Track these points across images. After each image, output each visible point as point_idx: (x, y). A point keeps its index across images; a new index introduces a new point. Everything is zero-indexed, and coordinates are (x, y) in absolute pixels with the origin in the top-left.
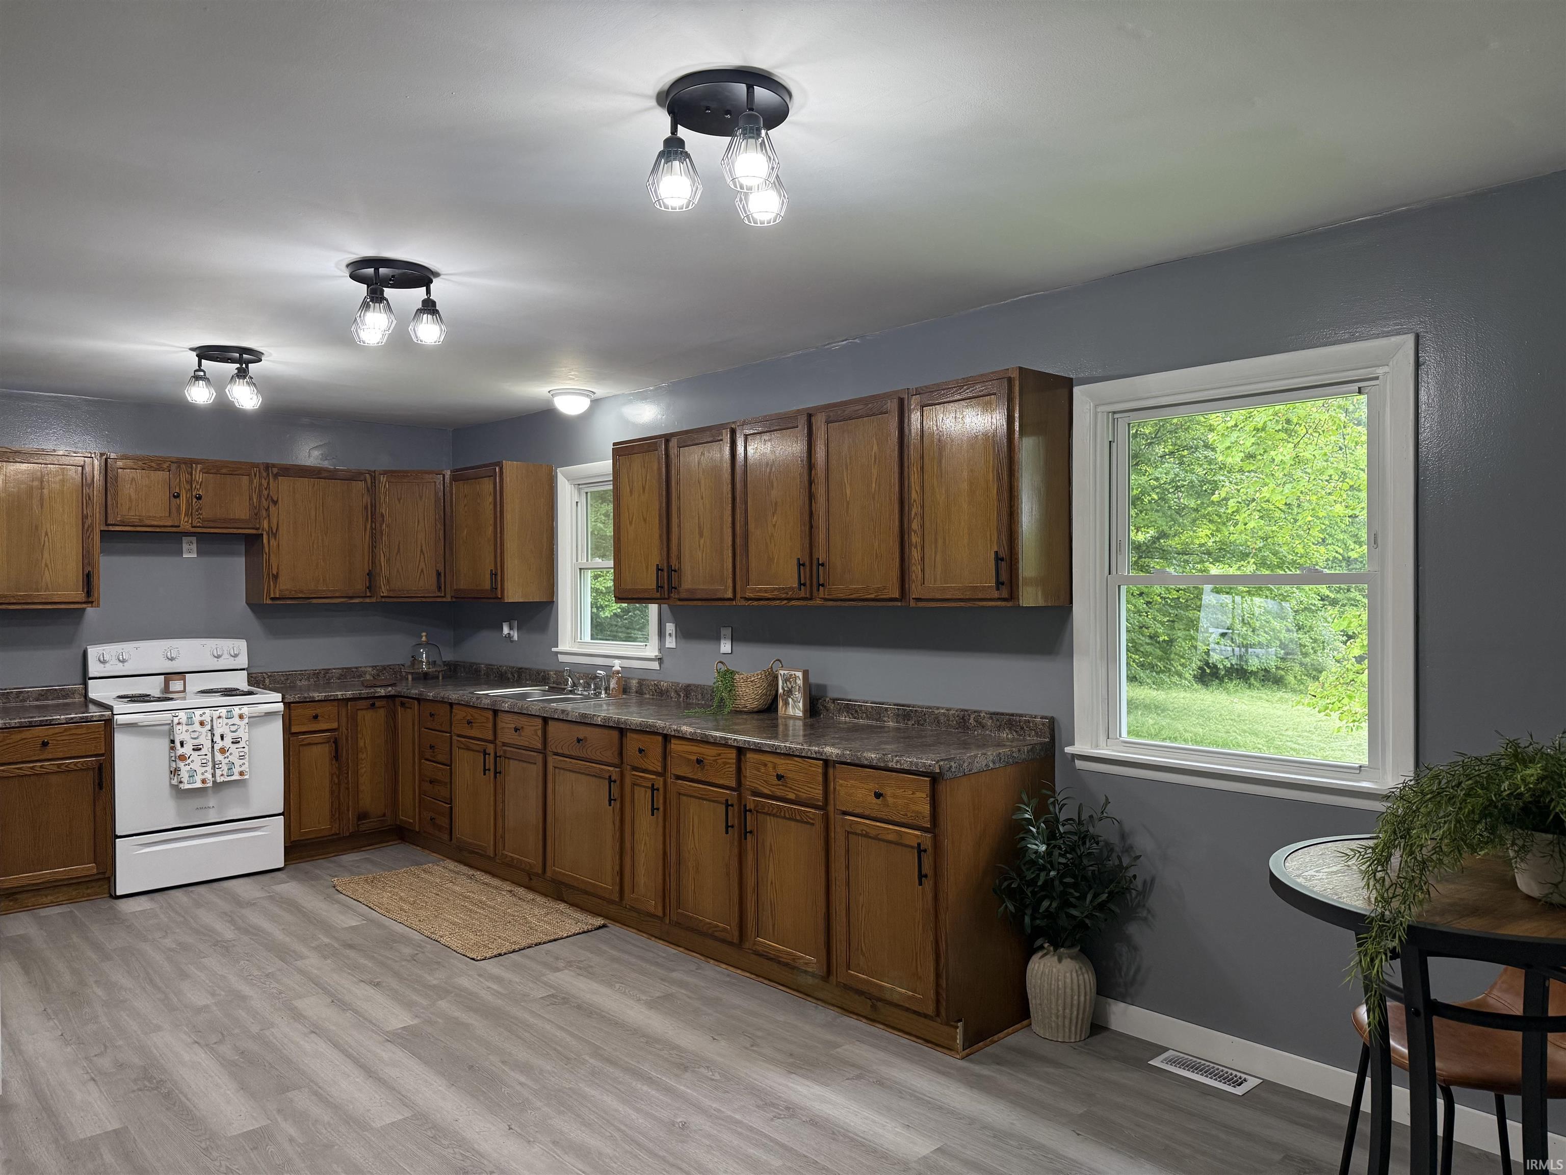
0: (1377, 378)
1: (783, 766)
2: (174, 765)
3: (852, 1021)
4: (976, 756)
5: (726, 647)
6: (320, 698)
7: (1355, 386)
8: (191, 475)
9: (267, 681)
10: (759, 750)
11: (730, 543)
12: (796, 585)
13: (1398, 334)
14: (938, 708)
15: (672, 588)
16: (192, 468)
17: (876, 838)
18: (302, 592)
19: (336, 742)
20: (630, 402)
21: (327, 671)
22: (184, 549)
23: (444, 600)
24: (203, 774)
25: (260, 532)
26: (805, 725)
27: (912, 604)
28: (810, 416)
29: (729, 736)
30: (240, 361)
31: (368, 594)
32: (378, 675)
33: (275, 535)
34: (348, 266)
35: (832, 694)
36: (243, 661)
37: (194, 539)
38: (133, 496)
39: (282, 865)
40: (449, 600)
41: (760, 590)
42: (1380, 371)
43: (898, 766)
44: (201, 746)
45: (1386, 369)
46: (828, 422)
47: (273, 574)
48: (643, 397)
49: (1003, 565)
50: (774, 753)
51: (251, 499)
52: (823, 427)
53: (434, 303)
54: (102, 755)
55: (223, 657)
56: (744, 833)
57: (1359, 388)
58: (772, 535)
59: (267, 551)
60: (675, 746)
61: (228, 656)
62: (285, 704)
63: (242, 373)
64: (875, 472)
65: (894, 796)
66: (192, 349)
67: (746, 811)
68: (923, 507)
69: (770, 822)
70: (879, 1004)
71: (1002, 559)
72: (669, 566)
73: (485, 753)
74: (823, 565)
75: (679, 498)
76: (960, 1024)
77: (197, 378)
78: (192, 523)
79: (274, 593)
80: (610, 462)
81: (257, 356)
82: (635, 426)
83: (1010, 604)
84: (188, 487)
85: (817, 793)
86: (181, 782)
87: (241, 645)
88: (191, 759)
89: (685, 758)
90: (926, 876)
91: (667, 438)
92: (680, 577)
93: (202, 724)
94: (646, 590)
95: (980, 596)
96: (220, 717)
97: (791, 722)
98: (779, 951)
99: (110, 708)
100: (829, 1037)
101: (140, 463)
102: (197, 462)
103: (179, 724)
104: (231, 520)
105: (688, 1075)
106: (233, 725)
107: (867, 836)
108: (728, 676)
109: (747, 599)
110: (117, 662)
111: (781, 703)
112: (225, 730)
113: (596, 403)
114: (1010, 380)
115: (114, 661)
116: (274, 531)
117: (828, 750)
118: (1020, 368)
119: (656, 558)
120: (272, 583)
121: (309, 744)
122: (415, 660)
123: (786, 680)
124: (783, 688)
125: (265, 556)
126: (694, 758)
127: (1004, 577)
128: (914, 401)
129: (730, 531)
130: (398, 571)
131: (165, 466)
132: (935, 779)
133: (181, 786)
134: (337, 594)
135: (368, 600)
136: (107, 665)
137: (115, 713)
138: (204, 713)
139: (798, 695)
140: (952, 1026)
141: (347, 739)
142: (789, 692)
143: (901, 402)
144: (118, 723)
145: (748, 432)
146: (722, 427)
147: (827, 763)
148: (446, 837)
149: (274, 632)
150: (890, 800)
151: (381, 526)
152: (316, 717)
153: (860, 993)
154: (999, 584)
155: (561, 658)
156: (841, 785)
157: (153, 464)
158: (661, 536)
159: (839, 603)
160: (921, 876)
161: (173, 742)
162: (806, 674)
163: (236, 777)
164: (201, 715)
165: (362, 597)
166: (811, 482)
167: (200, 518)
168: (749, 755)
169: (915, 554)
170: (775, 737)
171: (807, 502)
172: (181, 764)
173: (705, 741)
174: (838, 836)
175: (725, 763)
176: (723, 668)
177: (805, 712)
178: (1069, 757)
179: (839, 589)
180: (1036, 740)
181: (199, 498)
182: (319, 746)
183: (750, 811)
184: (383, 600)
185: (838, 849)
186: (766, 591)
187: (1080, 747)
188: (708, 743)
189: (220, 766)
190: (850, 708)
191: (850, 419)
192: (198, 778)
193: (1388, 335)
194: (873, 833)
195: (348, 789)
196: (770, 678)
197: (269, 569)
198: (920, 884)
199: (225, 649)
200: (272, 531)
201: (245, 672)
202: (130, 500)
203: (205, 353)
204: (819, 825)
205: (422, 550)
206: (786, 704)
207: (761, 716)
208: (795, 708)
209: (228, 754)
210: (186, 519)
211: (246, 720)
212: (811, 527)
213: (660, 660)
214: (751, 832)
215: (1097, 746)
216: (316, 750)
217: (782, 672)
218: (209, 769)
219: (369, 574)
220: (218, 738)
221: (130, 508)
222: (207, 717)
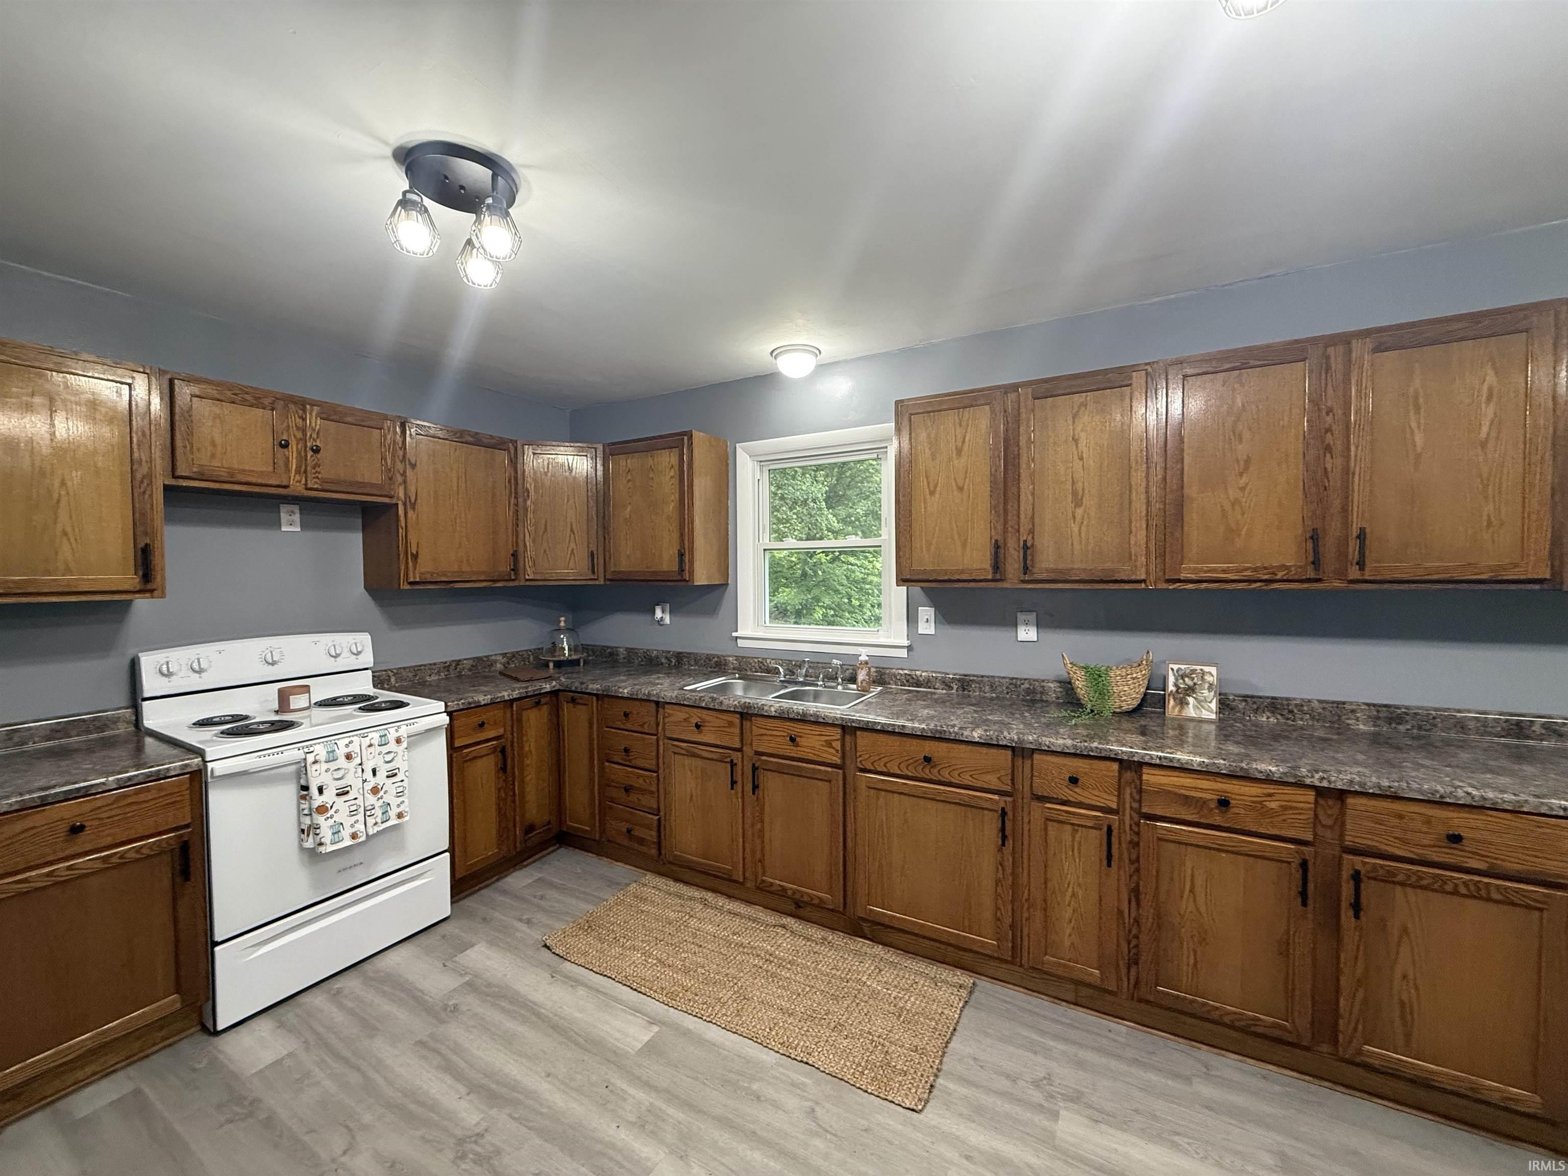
1: (1459, 821)
2: (307, 820)
5: (1025, 634)
6: (485, 702)
8: (304, 420)
16: (304, 410)
18: (445, 575)
19: (503, 751)
22: (283, 521)
23: (597, 583)
24: (352, 826)
25: (394, 501)
31: (513, 577)
33: (413, 507)
36: (367, 659)
37: (296, 509)
38: (218, 440)
39: (447, 912)
40: (602, 582)
44: (349, 788)
47: (412, 554)
51: (383, 458)
54: (187, 826)
55: (342, 656)
59: (403, 525)
60: (1149, 776)
61: (349, 654)
62: (450, 714)
73: (733, 765)
78: (306, 484)
79: (415, 577)
84: (299, 435)
86: (321, 844)
87: (365, 639)
88: (334, 809)
89: (1176, 794)
93: (349, 757)
96: (371, 745)
99: (200, 753)
101: (229, 393)
102: (313, 404)
103: (315, 762)
104: (358, 482)
106: (389, 752)
110: (191, 673)
111: (1172, 703)
112: (378, 762)
115: (185, 671)
116: (413, 500)
120: (410, 564)
121: (475, 758)
122: (555, 647)
123: (1183, 677)
124: (1176, 685)
125: (400, 530)
130: (545, 551)
131: (266, 401)
133: (322, 849)
134: (482, 578)
135: (511, 584)
136: (173, 678)
137: (208, 759)
138: (351, 742)
139: (1207, 694)
141: (512, 745)
142: (1190, 690)
144: (217, 773)
148: (654, 852)
149: (398, 622)
151: (525, 501)
152: (482, 725)
155: (741, 643)
157: (248, 397)
161: (306, 788)
162: (1224, 669)
163: (393, 822)
164: (347, 746)
165: (506, 580)
167: (317, 478)
172: (320, 819)
177: (1219, 713)
181: (316, 450)
182: (484, 759)
184: (528, 583)
189: (373, 811)
192: (346, 833)
195: (514, 802)
197: (407, 547)
199: (344, 644)
200: (410, 501)
201: (369, 672)
202: (213, 444)
205: (572, 531)
206: (1182, 703)
208: (1202, 709)
209: (382, 793)
210: (298, 478)
211: (405, 745)
213: (910, 648)
216: (479, 763)
217: (1176, 667)
218: (360, 817)
219: (515, 555)
220: (368, 775)
221: (213, 456)
222: (355, 748)
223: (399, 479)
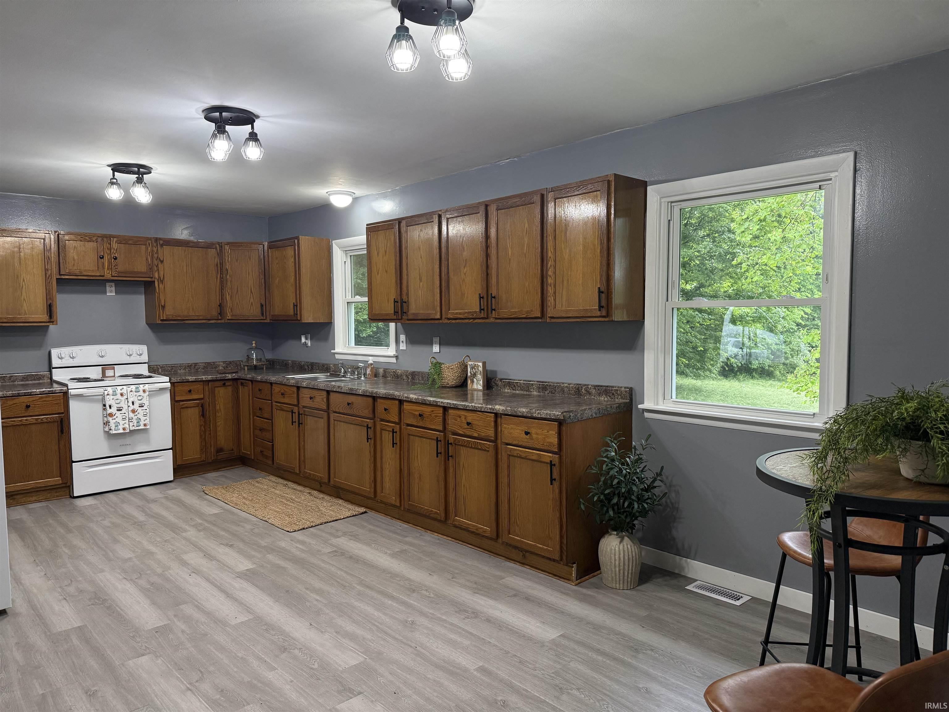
0: (830, 179)
1: (471, 417)
2: (106, 419)
3: (511, 565)
4: (585, 410)
5: (436, 348)
6: (192, 380)
7: (817, 185)
8: (110, 245)
9: (160, 370)
10: (456, 408)
11: (438, 285)
12: (478, 310)
13: (844, 152)
14: (563, 383)
15: (403, 313)
16: (110, 240)
17: (525, 458)
18: (179, 316)
19: (202, 406)
20: (377, 199)
21: (196, 364)
22: (107, 291)
23: (266, 321)
24: (123, 425)
25: (153, 280)
26: (484, 394)
27: (548, 320)
28: (487, 206)
29: (438, 400)
30: (138, 173)
31: (220, 318)
32: (227, 367)
33: (162, 282)
34: (203, 111)
35: (500, 376)
36: (145, 358)
37: (113, 284)
38: (76, 257)
39: (172, 479)
40: (269, 321)
41: (457, 313)
42: (832, 175)
43: (539, 416)
44: (122, 408)
45: (836, 174)
46: (498, 210)
47: (162, 306)
48: (384, 196)
49: (603, 296)
50: (465, 409)
51: (147, 259)
52: (495, 213)
53: (256, 134)
54: (62, 413)
55: (133, 355)
56: (448, 457)
57: (820, 186)
58: (464, 280)
59: (158, 292)
60: (406, 406)
61: (136, 355)
62: (171, 383)
63: (140, 181)
64: (526, 240)
65: (537, 434)
66: (109, 166)
67: (448, 444)
68: (555, 261)
69: (463, 451)
70: (527, 554)
71: (603, 292)
72: (402, 300)
73: (292, 412)
74: (494, 297)
75: (407, 258)
76: (574, 565)
77: (112, 183)
78: (112, 274)
79: (163, 317)
80: (365, 237)
81: (148, 170)
82: (380, 214)
83: (607, 319)
84: (108, 252)
85: (491, 433)
86: (110, 429)
87: (144, 349)
88: (116, 416)
89: (412, 413)
90: (555, 480)
91: (399, 221)
92: (408, 306)
93: (122, 395)
94: (387, 315)
95: (589, 315)
96: (131, 391)
97: (475, 393)
98: (469, 524)
99: (66, 385)
100: (498, 573)
101: (79, 237)
102: (114, 237)
103: (108, 395)
104: (135, 272)
105: (415, 595)
106: (140, 396)
107: (520, 457)
108: (437, 365)
109: (449, 319)
110: (70, 358)
111: (469, 382)
112: (135, 399)
113: (356, 200)
114: (609, 182)
115: (67, 358)
116: (162, 279)
117: (497, 407)
118: (615, 174)
119: (393, 295)
120: (161, 311)
121: (187, 407)
122: (249, 358)
123: (472, 368)
124: (471, 373)
125: (156, 294)
126: (417, 413)
127: (604, 303)
128: (551, 195)
129: (438, 277)
130: (237, 303)
131: (94, 239)
132: (560, 423)
133: (111, 432)
134: (201, 318)
135: (219, 321)
136: (63, 360)
137: (69, 388)
138: (123, 388)
139: (479, 377)
140: (570, 566)
141: (209, 405)
142: (474, 375)
143: (542, 196)
144: (71, 394)
145: (448, 216)
146: (433, 213)
147: (497, 415)
148: (270, 462)
149: (164, 341)
150: (534, 436)
151: (226, 276)
152: (190, 391)
153: (516, 548)
154: (601, 307)
155: (337, 357)
156: (505, 428)
157: (87, 238)
158: (396, 281)
159: (504, 321)
160: (552, 480)
161: (105, 405)
162: (484, 364)
163: (142, 427)
164: (121, 390)
165: (216, 320)
166: (487, 247)
167: (116, 271)
168: (451, 411)
169: (550, 290)
170: (466, 400)
171: (485, 259)
172: (110, 419)
173: (424, 403)
174: (503, 457)
175: (436, 416)
176: (435, 361)
177: (484, 387)
178: (641, 411)
179: (504, 312)
180: (621, 401)
181: (116, 259)
182: (192, 409)
183: (451, 444)
184: (229, 321)
185: (503, 465)
186: (460, 314)
187: (648, 404)
188: (426, 404)
189: (132, 420)
190: (511, 384)
191: (512, 207)
192: (121, 427)
193: (838, 152)
194: (523, 455)
195: (210, 434)
196: (463, 367)
197: (159, 302)
198: (551, 484)
199: (134, 350)
200: (160, 279)
201: (147, 364)
202: (74, 260)
203: (117, 168)
204: (492, 452)
205: (251, 292)
206: (472, 382)
207: (458, 389)
208: (478, 384)
209: (136, 413)
210: (108, 272)
211: (147, 393)
212: (487, 274)
213: (397, 357)
214: (451, 456)
215: (657, 404)
216: (190, 411)
217: (470, 363)
218: (127, 421)
219: (220, 305)
220: (130, 404)
221: (74, 265)
222: (124, 391)
223: (155, 268)
